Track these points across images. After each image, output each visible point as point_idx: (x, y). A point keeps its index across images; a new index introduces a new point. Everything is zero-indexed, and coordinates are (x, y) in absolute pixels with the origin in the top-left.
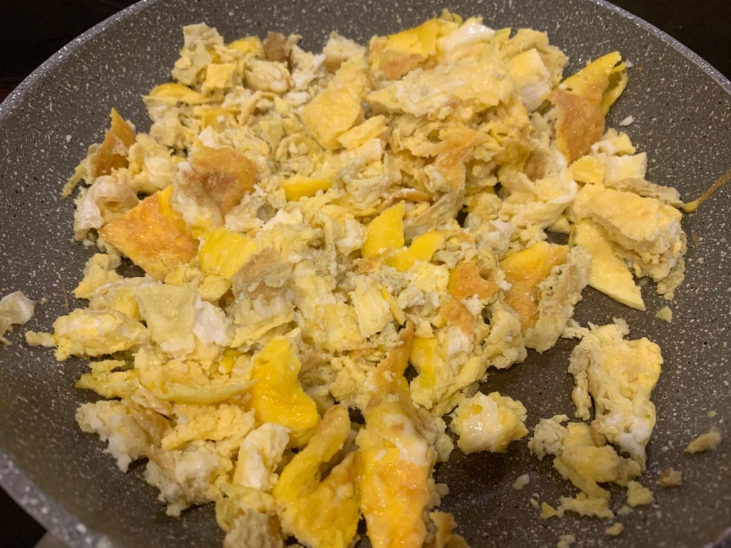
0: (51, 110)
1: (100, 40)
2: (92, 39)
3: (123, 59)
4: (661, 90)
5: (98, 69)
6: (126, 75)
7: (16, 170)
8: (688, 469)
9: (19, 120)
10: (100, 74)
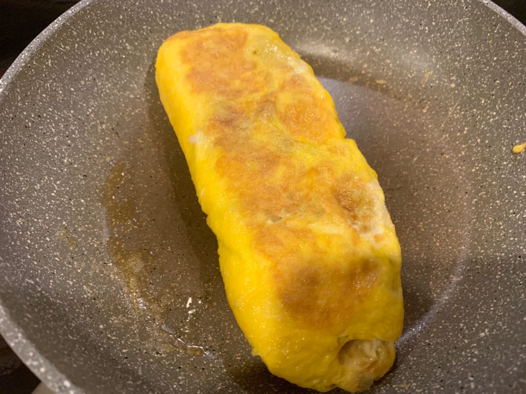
0: (50, 65)
1: (85, 12)
2: (79, 11)
3: (102, 25)
4: (505, 60)
5: (84, 34)
6: (105, 37)
7: (25, 111)
8: (497, 353)
9: (27, 74)
10: (85, 37)
